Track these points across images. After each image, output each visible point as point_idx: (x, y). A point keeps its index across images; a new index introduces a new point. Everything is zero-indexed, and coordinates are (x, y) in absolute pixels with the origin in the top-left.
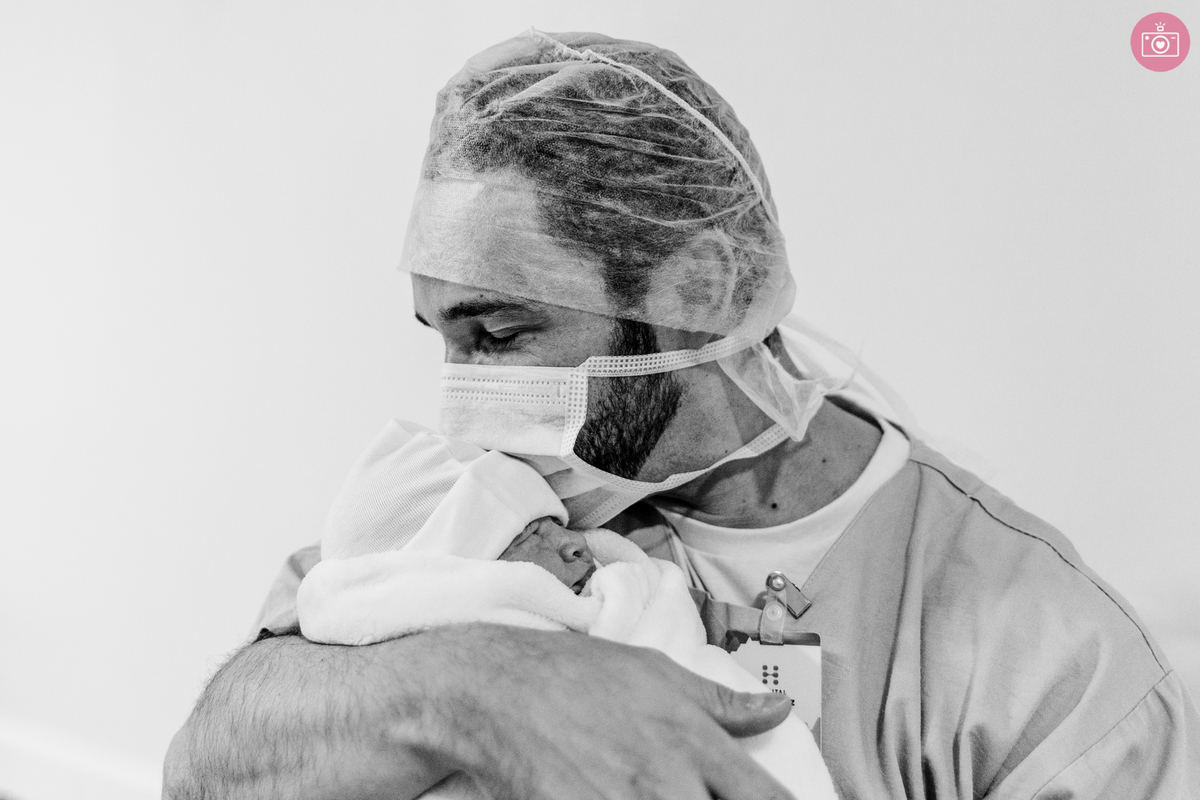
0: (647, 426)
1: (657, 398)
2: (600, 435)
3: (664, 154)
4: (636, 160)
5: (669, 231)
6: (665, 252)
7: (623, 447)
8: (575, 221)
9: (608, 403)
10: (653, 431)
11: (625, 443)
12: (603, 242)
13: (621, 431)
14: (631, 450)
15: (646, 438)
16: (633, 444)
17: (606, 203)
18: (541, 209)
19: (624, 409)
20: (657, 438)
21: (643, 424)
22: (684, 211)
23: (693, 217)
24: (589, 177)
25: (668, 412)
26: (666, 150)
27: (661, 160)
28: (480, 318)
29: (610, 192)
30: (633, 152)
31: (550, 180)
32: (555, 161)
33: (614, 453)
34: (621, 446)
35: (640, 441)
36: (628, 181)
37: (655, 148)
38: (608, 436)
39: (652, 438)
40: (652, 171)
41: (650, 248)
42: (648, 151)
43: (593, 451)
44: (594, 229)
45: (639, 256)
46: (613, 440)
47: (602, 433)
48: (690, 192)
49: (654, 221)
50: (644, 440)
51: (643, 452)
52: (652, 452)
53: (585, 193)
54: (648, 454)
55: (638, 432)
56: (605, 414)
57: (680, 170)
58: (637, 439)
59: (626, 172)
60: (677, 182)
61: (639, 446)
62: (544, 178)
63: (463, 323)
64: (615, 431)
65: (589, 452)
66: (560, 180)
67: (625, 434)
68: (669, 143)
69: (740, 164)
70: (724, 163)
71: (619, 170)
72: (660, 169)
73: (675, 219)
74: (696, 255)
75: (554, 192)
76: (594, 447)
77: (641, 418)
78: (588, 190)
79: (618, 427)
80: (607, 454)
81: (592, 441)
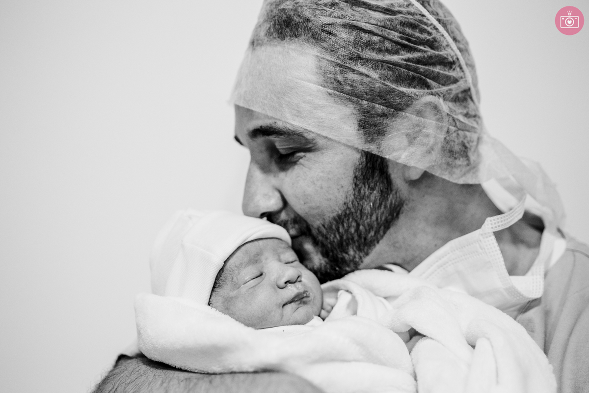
0: (378, 224)
1: (385, 207)
2: (343, 225)
3: (407, 43)
4: (387, 44)
5: (402, 95)
6: (399, 109)
7: (360, 236)
8: (340, 78)
9: (350, 205)
10: (382, 228)
11: (361, 234)
12: (357, 96)
13: (358, 225)
14: (365, 239)
15: (377, 232)
16: (367, 235)
17: (363, 70)
18: (317, 68)
19: (361, 211)
20: (385, 233)
21: (375, 223)
22: (415, 83)
23: (421, 88)
24: (353, 50)
25: (393, 215)
26: (409, 40)
27: (404, 47)
28: (272, 138)
29: (366, 61)
30: (385, 38)
31: (326, 49)
32: (331, 37)
33: (353, 239)
34: (357, 234)
35: (372, 233)
36: (380, 57)
37: (401, 38)
38: (349, 227)
39: (381, 232)
40: (397, 52)
41: (388, 105)
42: (396, 39)
43: (338, 236)
44: (352, 86)
45: (379, 108)
46: (353, 230)
47: (345, 225)
48: (421, 70)
49: (393, 86)
50: (375, 234)
51: (374, 241)
52: (381, 242)
53: (349, 61)
54: (378, 242)
55: (371, 227)
56: (348, 212)
57: (416, 55)
58: (369, 232)
59: (380, 51)
60: (413, 62)
61: (371, 237)
62: (323, 48)
63: (261, 139)
64: (354, 224)
65: (335, 236)
66: (332, 51)
67: (361, 227)
68: (411, 36)
69: (458, 59)
70: (447, 55)
71: (373, 49)
72: (403, 52)
73: (409, 87)
74: (419, 113)
75: (328, 57)
76: (339, 233)
77: (374, 218)
78: (351, 59)
79: (356, 221)
80: (348, 239)
81: (338, 230)
